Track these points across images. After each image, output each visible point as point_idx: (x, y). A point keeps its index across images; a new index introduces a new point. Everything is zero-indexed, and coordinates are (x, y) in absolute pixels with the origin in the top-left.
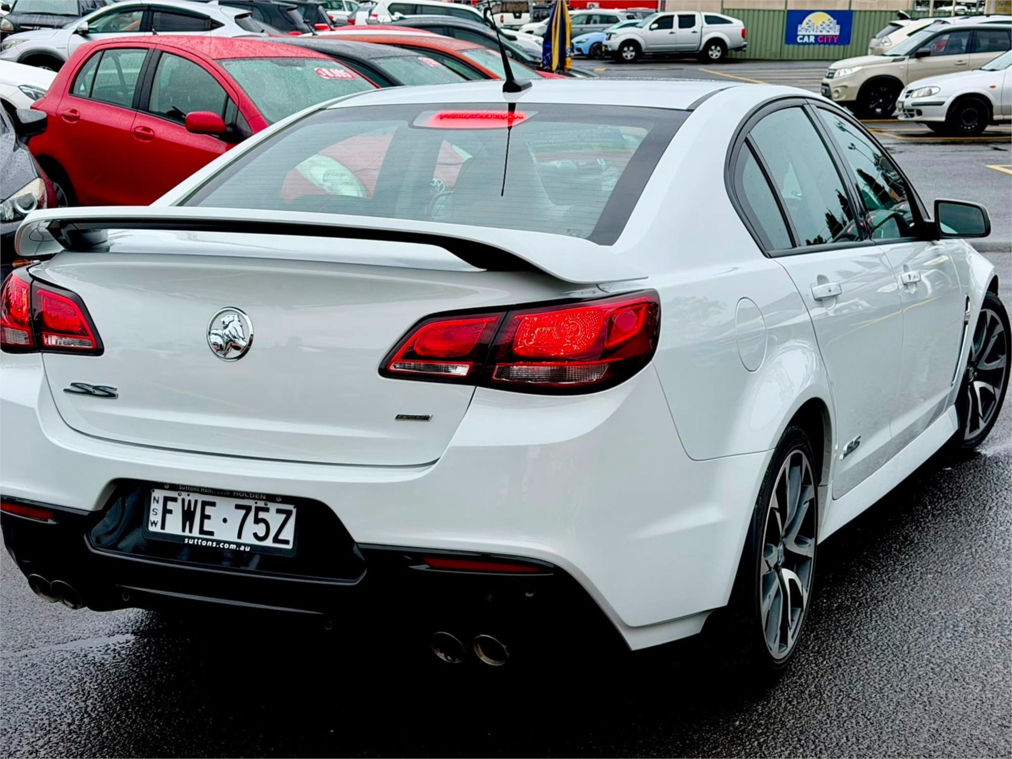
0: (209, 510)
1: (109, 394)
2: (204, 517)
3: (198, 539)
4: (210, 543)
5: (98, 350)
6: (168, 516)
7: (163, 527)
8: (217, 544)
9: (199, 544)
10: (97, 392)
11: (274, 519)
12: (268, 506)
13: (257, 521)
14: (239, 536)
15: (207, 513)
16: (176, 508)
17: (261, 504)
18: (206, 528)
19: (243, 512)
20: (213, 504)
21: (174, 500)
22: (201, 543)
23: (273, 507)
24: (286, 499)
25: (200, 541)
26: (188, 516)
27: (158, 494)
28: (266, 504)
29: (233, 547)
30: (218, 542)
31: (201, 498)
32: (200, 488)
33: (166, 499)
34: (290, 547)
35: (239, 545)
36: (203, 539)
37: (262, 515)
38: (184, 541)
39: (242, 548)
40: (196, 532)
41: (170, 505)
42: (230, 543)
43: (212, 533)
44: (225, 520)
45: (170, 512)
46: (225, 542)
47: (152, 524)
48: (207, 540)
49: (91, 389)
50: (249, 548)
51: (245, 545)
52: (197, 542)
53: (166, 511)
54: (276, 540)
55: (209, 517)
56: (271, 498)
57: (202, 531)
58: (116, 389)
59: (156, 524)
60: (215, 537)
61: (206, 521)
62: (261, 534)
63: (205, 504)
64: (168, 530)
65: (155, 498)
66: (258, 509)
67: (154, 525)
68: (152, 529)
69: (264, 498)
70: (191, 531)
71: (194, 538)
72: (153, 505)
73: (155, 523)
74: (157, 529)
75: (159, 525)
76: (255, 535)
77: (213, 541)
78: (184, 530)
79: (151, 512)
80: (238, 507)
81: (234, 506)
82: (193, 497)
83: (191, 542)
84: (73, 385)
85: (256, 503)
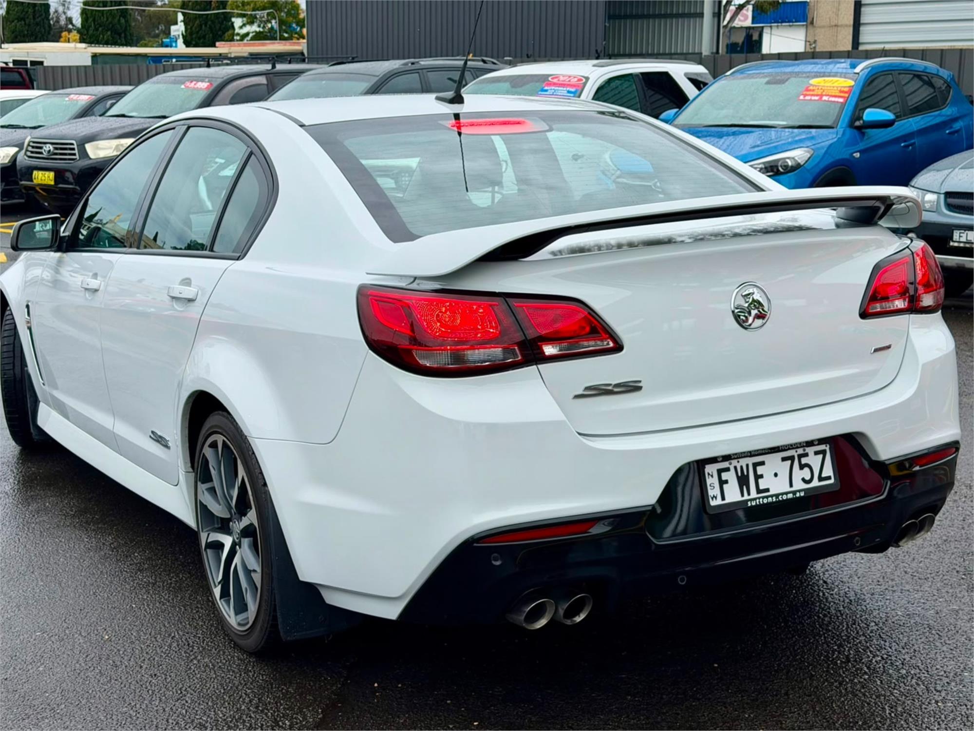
0: (760, 470)
1: (632, 388)
2: (758, 477)
3: (759, 498)
4: (770, 499)
6: (725, 486)
7: (723, 498)
8: (776, 498)
9: (761, 503)
11: (814, 461)
12: (806, 452)
13: (802, 467)
14: (791, 485)
15: (759, 473)
18: (761, 487)
19: (789, 462)
20: (762, 463)
21: (727, 470)
22: (763, 501)
23: (810, 450)
25: (761, 500)
26: (743, 481)
27: (711, 469)
29: (790, 496)
30: (777, 496)
31: (750, 461)
33: (720, 471)
34: (832, 481)
35: (794, 493)
36: (763, 498)
37: (804, 461)
38: (748, 504)
39: (798, 495)
40: (754, 494)
41: (724, 476)
42: (787, 493)
43: (767, 490)
44: (776, 475)
45: (726, 482)
46: (782, 494)
47: (712, 499)
48: (767, 497)
49: (610, 388)
50: (803, 492)
51: (799, 491)
52: (759, 502)
53: (722, 483)
54: (821, 479)
55: (761, 476)
57: (759, 491)
58: (640, 382)
59: (716, 498)
60: (771, 493)
61: (760, 481)
62: (808, 478)
63: (755, 465)
65: (709, 474)
66: (800, 456)
67: (714, 499)
68: (713, 503)
70: (749, 494)
71: (755, 499)
73: (715, 497)
75: (719, 497)
76: (803, 480)
77: (772, 496)
78: (743, 495)
79: (709, 488)
82: (743, 462)
83: (754, 503)
84: (587, 389)
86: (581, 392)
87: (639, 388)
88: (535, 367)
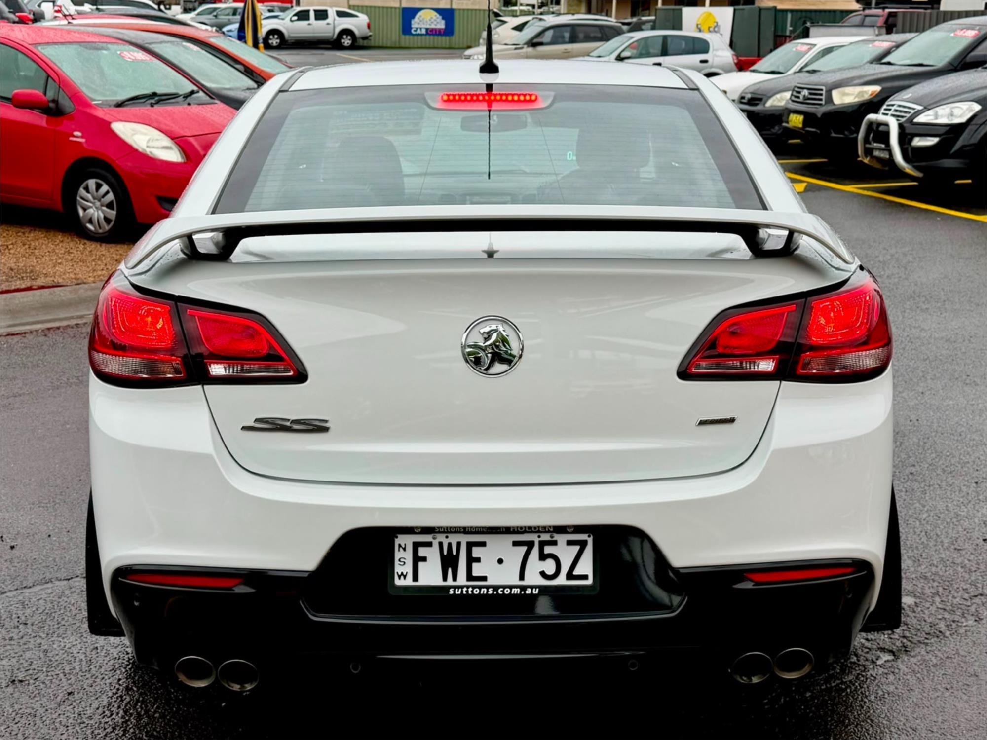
0: (476, 552)
1: (317, 427)
2: (472, 560)
3: (468, 587)
4: (484, 591)
5: (301, 377)
6: (421, 565)
7: (415, 578)
8: (493, 591)
9: (470, 593)
10: (296, 427)
12: (554, 539)
13: (543, 557)
14: (522, 577)
15: (474, 555)
16: (433, 555)
17: (546, 537)
18: (475, 573)
19: (524, 549)
20: (483, 544)
21: (429, 544)
22: (472, 591)
23: (562, 539)
24: (579, 529)
25: (470, 589)
26: (449, 562)
28: (552, 537)
29: (516, 591)
30: (496, 588)
31: (464, 539)
32: (465, 528)
33: (416, 546)
34: (589, 582)
35: (523, 588)
36: (474, 587)
37: (548, 550)
38: (449, 591)
39: (528, 591)
40: (462, 579)
41: (422, 552)
42: (511, 587)
43: (484, 578)
44: (500, 561)
45: (424, 559)
46: (504, 587)
47: (399, 577)
48: (480, 587)
49: (288, 424)
50: (538, 590)
51: (532, 587)
52: (467, 591)
53: (417, 560)
54: (570, 576)
55: (478, 560)
56: (561, 530)
57: (470, 577)
58: (326, 421)
59: (405, 577)
60: (489, 582)
61: (475, 566)
63: (470, 545)
64: (423, 581)
65: (400, 546)
66: (542, 544)
67: (402, 577)
68: (398, 582)
69: (552, 530)
70: (455, 579)
71: (462, 587)
72: (398, 554)
73: (403, 576)
74: (409, 581)
75: (410, 577)
76: (543, 574)
77: (488, 587)
78: (445, 579)
79: (397, 562)
80: (516, 544)
81: (511, 544)
82: (454, 539)
83: (458, 592)
84: (257, 420)
85: (539, 537)
86: (251, 423)
87: (325, 430)
88: (200, 387)
